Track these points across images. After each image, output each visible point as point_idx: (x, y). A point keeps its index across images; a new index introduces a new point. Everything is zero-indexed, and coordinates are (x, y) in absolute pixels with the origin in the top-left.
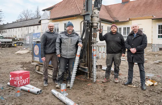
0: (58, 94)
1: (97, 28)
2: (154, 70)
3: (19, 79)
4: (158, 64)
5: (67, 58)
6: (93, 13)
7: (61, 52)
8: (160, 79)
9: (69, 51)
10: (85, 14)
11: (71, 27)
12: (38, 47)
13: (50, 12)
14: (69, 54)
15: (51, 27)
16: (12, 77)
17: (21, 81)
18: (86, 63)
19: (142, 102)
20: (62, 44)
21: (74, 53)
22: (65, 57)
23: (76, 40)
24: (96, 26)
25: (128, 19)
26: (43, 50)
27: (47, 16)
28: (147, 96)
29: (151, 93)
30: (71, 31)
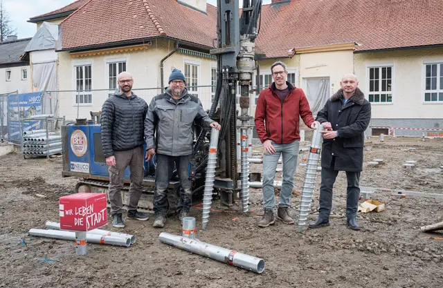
0: (182, 240)
1: (251, 84)
2: (371, 180)
3: (89, 212)
4: (376, 166)
5: (172, 157)
6: (242, 49)
7: (156, 141)
8: (387, 197)
9: (178, 140)
10: (223, 50)
11: (179, 82)
12: (84, 136)
13: (59, 26)
14: (177, 145)
15: (126, 84)
16: (66, 208)
17: (92, 216)
18: (224, 169)
19: (362, 241)
20: (160, 124)
21: (189, 143)
22: (169, 153)
23: (192, 113)
24: (248, 80)
25: (290, 51)
26: (108, 138)
27: (49, 39)
28: (368, 230)
29: (376, 225)
30: (178, 90)
